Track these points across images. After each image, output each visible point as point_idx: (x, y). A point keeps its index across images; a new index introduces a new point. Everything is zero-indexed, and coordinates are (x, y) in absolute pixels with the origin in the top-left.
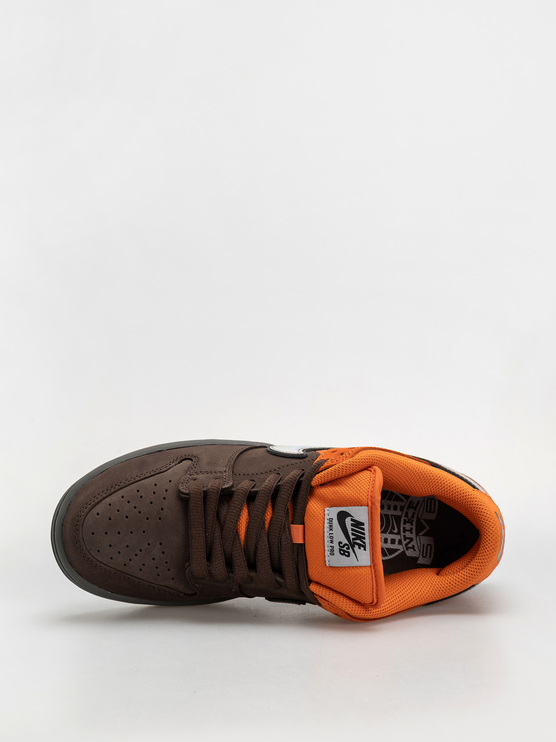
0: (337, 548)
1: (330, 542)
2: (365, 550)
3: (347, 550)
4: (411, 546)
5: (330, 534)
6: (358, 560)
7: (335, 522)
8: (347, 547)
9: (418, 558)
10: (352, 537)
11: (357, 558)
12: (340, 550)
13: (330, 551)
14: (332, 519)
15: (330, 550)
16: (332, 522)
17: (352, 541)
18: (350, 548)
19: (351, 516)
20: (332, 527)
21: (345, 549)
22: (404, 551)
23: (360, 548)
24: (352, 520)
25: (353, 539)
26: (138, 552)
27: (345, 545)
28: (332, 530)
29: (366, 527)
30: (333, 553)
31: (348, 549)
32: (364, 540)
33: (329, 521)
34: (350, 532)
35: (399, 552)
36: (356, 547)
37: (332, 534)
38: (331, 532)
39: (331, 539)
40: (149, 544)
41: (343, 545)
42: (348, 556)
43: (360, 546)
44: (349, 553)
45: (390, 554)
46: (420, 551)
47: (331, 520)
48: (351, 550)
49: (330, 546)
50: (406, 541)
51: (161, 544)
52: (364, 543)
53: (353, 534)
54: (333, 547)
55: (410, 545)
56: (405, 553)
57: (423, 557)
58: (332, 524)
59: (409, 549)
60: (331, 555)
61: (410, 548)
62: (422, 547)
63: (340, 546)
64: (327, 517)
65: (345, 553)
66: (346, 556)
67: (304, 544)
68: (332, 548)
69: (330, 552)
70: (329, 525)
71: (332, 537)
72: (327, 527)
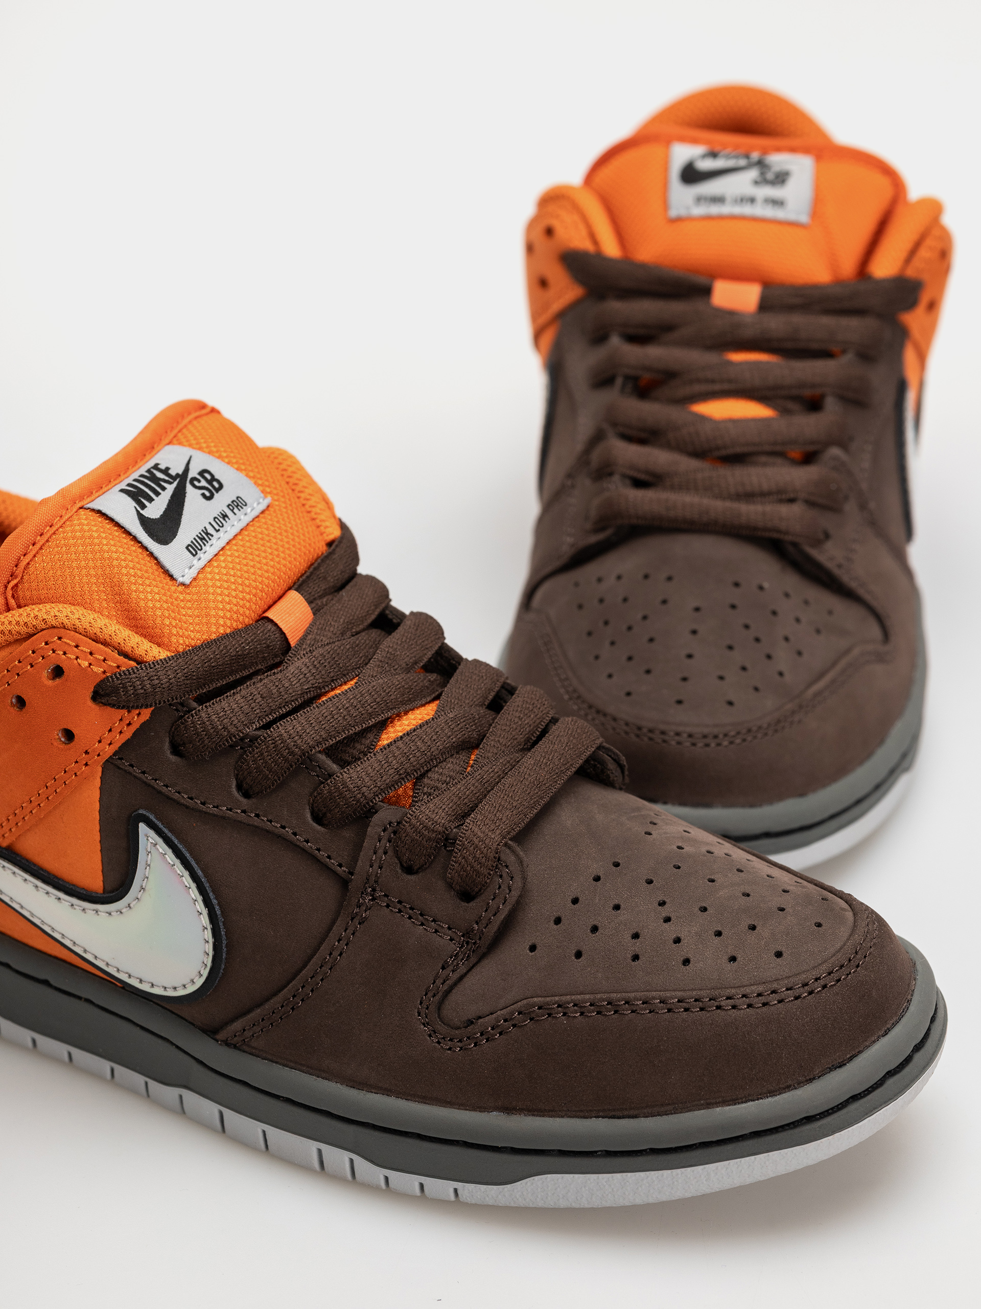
0: (224, 498)
3: (202, 480)
5: (217, 529)
6: (191, 457)
8: (195, 483)
10: (171, 488)
11: (190, 461)
12: (218, 491)
13: (242, 507)
14: (187, 548)
15: (239, 509)
16: (192, 542)
17: (176, 484)
18: (189, 478)
19: (141, 516)
20: (200, 534)
21: (203, 483)
24: (143, 508)
25: (170, 483)
27: (196, 488)
28: (205, 529)
29: (120, 486)
30: (238, 500)
31: (196, 480)
32: (147, 474)
33: (198, 552)
34: (167, 494)
36: (175, 471)
37: (210, 523)
38: (211, 530)
39: (221, 520)
41: (203, 492)
42: (206, 472)
43: (165, 471)
44: (200, 475)
47: (193, 549)
48: (193, 475)
49: (235, 514)
53: (163, 489)
54: (231, 508)
58: (195, 539)
60: (246, 503)
63: (213, 496)
64: (198, 564)
65: (209, 477)
66: (212, 474)
67: (291, 587)
68: (234, 508)
69: (244, 507)
70: (205, 545)
71: (214, 520)
72: (209, 551)
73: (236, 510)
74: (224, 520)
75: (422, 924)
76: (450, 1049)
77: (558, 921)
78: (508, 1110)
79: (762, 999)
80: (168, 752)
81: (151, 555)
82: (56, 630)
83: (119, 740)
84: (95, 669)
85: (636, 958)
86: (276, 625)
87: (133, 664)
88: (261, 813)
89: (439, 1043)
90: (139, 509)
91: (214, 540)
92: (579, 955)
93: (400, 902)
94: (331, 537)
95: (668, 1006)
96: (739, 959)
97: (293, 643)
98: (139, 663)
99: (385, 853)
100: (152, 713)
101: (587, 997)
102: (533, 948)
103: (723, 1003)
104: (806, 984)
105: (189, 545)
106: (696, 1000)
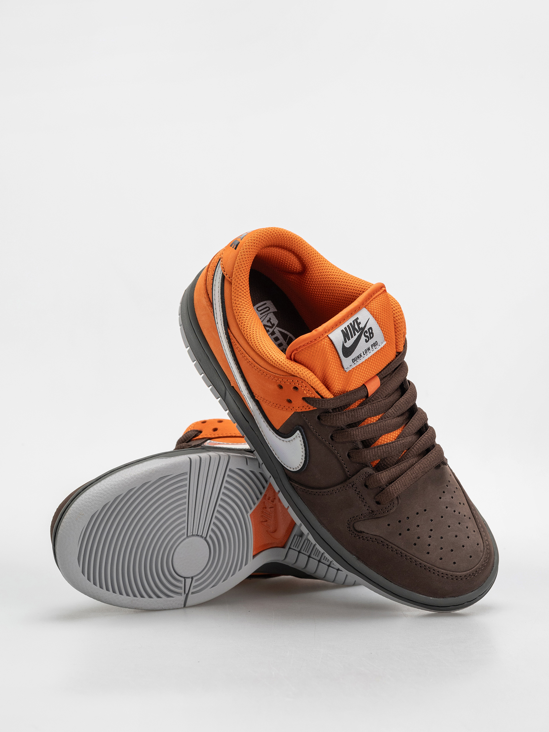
0: (372, 342)
1: (369, 350)
2: (358, 318)
3: (368, 332)
4: (269, 322)
5: (364, 355)
6: (369, 319)
7: (354, 355)
8: (366, 333)
9: (273, 312)
10: (357, 334)
11: (368, 321)
12: (371, 338)
13: (376, 346)
14: (352, 360)
15: (374, 347)
17: (360, 332)
18: (365, 330)
19: (343, 345)
20: (358, 355)
21: (368, 334)
22: (277, 326)
23: (360, 323)
24: (346, 342)
25: (358, 332)
26: (457, 512)
27: (365, 336)
28: (361, 354)
29: (342, 327)
30: (376, 343)
31: (366, 332)
32: (352, 324)
34: (355, 338)
35: (281, 330)
36: (362, 326)
37: (363, 352)
38: (362, 355)
39: (367, 350)
40: (447, 508)
41: (367, 338)
42: (371, 328)
43: (359, 324)
44: (369, 329)
45: (287, 335)
46: (268, 314)
47: (354, 360)
48: (366, 329)
49: (372, 348)
50: (268, 330)
51: (440, 498)
52: (354, 322)
53: (355, 335)
54: (371, 345)
55: (269, 324)
56: (277, 324)
57: (269, 309)
58: (356, 357)
59: (273, 323)
61: (271, 323)
62: (264, 314)
63: (369, 340)
64: (354, 366)
65: (371, 332)
66: (372, 331)
67: (377, 375)
70: (358, 359)
71: (365, 350)
72: (360, 362)
73: (373, 347)
74: (368, 351)
75: (362, 501)
76: (351, 534)
77: (400, 521)
78: (359, 558)
79: (442, 575)
80: (317, 418)
81: (340, 360)
82: (302, 380)
83: (304, 410)
84: (307, 394)
85: (415, 544)
86: (367, 390)
87: (319, 397)
88: (334, 447)
89: (349, 531)
90: (344, 342)
91: (362, 358)
92: (400, 534)
93: (359, 492)
94: (400, 351)
95: (416, 563)
96: (443, 560)
97: (369, 395)
98: (322, 397)
99: (362, 479)
100: (316, 409)
101: (396, 547)
102: (389, 525)
103: (431, 571)
104: (457, 577)
105: (353, 359)
106: (424, 566)
